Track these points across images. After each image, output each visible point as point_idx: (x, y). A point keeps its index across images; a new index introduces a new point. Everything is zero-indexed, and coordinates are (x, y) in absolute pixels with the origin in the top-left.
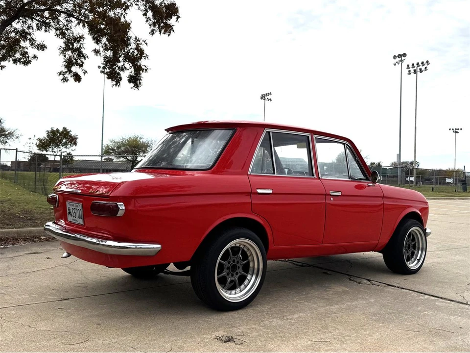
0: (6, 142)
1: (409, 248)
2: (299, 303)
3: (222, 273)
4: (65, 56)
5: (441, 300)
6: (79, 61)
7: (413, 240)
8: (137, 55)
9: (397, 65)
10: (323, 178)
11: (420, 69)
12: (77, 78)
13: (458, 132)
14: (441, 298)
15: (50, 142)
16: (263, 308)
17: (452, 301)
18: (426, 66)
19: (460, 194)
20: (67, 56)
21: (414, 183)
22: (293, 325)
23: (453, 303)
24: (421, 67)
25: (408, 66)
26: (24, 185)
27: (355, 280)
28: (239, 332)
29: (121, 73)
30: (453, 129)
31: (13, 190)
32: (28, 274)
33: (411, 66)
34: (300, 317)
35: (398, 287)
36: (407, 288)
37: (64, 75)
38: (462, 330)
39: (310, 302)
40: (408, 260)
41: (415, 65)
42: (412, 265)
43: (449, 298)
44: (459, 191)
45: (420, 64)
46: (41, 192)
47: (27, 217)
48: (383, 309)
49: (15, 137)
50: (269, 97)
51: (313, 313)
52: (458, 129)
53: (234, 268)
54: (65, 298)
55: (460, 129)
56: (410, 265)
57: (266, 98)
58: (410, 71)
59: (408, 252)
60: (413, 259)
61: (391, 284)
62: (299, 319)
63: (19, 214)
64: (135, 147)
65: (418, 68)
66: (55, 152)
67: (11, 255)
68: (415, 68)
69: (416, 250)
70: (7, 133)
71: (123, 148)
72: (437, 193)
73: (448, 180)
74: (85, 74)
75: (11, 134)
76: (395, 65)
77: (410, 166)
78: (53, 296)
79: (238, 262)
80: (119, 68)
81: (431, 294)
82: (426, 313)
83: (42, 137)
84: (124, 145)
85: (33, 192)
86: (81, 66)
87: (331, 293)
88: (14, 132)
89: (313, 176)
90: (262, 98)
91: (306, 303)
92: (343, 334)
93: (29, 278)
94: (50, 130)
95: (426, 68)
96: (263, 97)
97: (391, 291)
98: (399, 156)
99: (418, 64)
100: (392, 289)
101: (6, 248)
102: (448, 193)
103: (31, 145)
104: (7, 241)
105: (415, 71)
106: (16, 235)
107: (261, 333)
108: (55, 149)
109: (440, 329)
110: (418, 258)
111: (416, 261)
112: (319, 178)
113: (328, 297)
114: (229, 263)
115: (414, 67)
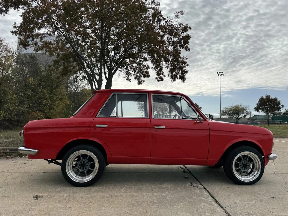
14: (217, 202)
35: (207, 191)
36: (210, 192)
42: (247, 179)
53: (84, 165)
64: (237, 111)
69: (255, 168)
71: (231, 112)
79: (87, 163)
89: (147, 117)
110: (255, 174)
112: (152, 118)
114: (81, 162)
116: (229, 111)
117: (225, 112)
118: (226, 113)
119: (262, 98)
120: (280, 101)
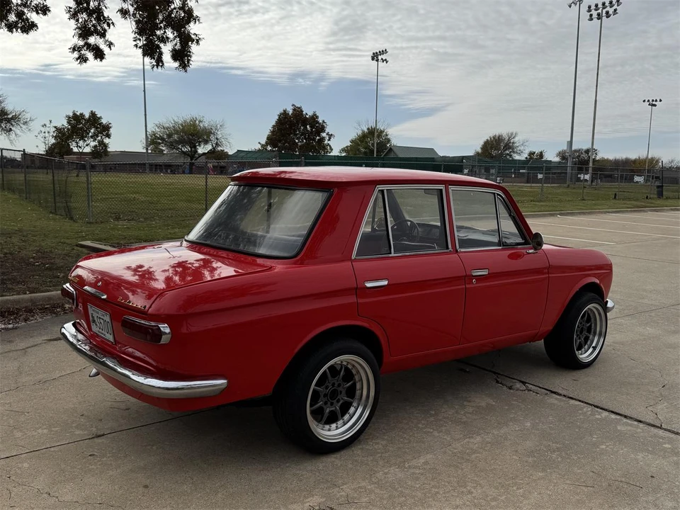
0: (11, 130)
1: (581, 332)
2: (425, 433)
3: (317, 403)
4: (78, 20)
5: (625, 420)
6: (99, 28)
7: (589, 320)
8: (184, 17)
9: (574, 7)
10: (462, 250)
11: (607, 13)
12: (99, 54)
13: (655, 105)
14: (626, 417)
15: (73, 132)
16: (376, 444)
17: (640, 421)
18: (615, 7)
19: (653, 201)
20: (80, 20)
21: (589, 183)
22: (417, 479)
23: (641, 425)
24: (608, 9)
25: (590, 7)
26: (40, 203)
27: (504, 382)
28: (341, 496)
29: (162, 45)
30: (649, 101)
31: (25, 212)
32: (47, 384)
33: (593, 7)
34: (426, 463)
35: (564, 396)
36: (577, 398)
37: (79, 51)
38: (654, 480)
39: (441, 432)
40: (580, 348)
41: (600, 6)
42: (585, 356)
43: (635, 416)
44: (651, 196)
45: (607, 4)
46: (63, 213)
47: (44, 265)
48: (545, 442)
49: (22, 122)
50: (384, 57)
51: (445, 453)
52: (656, 101)
53: (334, 395)
54: (100, 433)
55: (658, 100)
56: (581, 356)
57: (380, 58)
58: (591, 15)
59: (580, 338)
60: (586, 347)
61: (554, 390)
62: (425, 467)
63: (33, 258)
64: (193, 135)
65: (604, 11)
66: (80, 147)
67: (22, 345)
68: (600, 11)
69: (592, 333)
70: (10, 116)
71: (176, 137)
72: (622, 202)
73: (637, 179)
74: (110, 47)
75: (16, 118)
76: (570, 6)
77: (584, 156)
78: (82, 430)
79: (339, 385)
80: (158, 38)
81: (611, 409)
82: (604, 447)
83: (59, 125)
84: (177, 131)
85: (53, 213)
86: (103, 35)
87: (471, 410)
88: (20, 114)
89: (448, 248)
90: (373, 59)
91: (436, 434)
92: (487, 496)
93: (48, 393)
94: (71, 115)
95: (615, 10)
96: (375, 57)
97: (554, 405)
98: (570, 143)
99: (604, 4)
100: (556, 399)
101: (16, 328)
102: (637, 200)
103: (47, 135)
104: (17, 314)
105: (599, 15)
106: (29, 304)
107: (373, 497)
108: (81, 143)
109: (623, 479)
110: (594, 345)
111: (591, 350)
112: (457, 251)
113: (465, 420)
114: (327, 388)
115: (599, 9)
116: (170, 136)
117: (159, 139)
118: (162, 139)
119: (285, 113)
120: (324, 121)
